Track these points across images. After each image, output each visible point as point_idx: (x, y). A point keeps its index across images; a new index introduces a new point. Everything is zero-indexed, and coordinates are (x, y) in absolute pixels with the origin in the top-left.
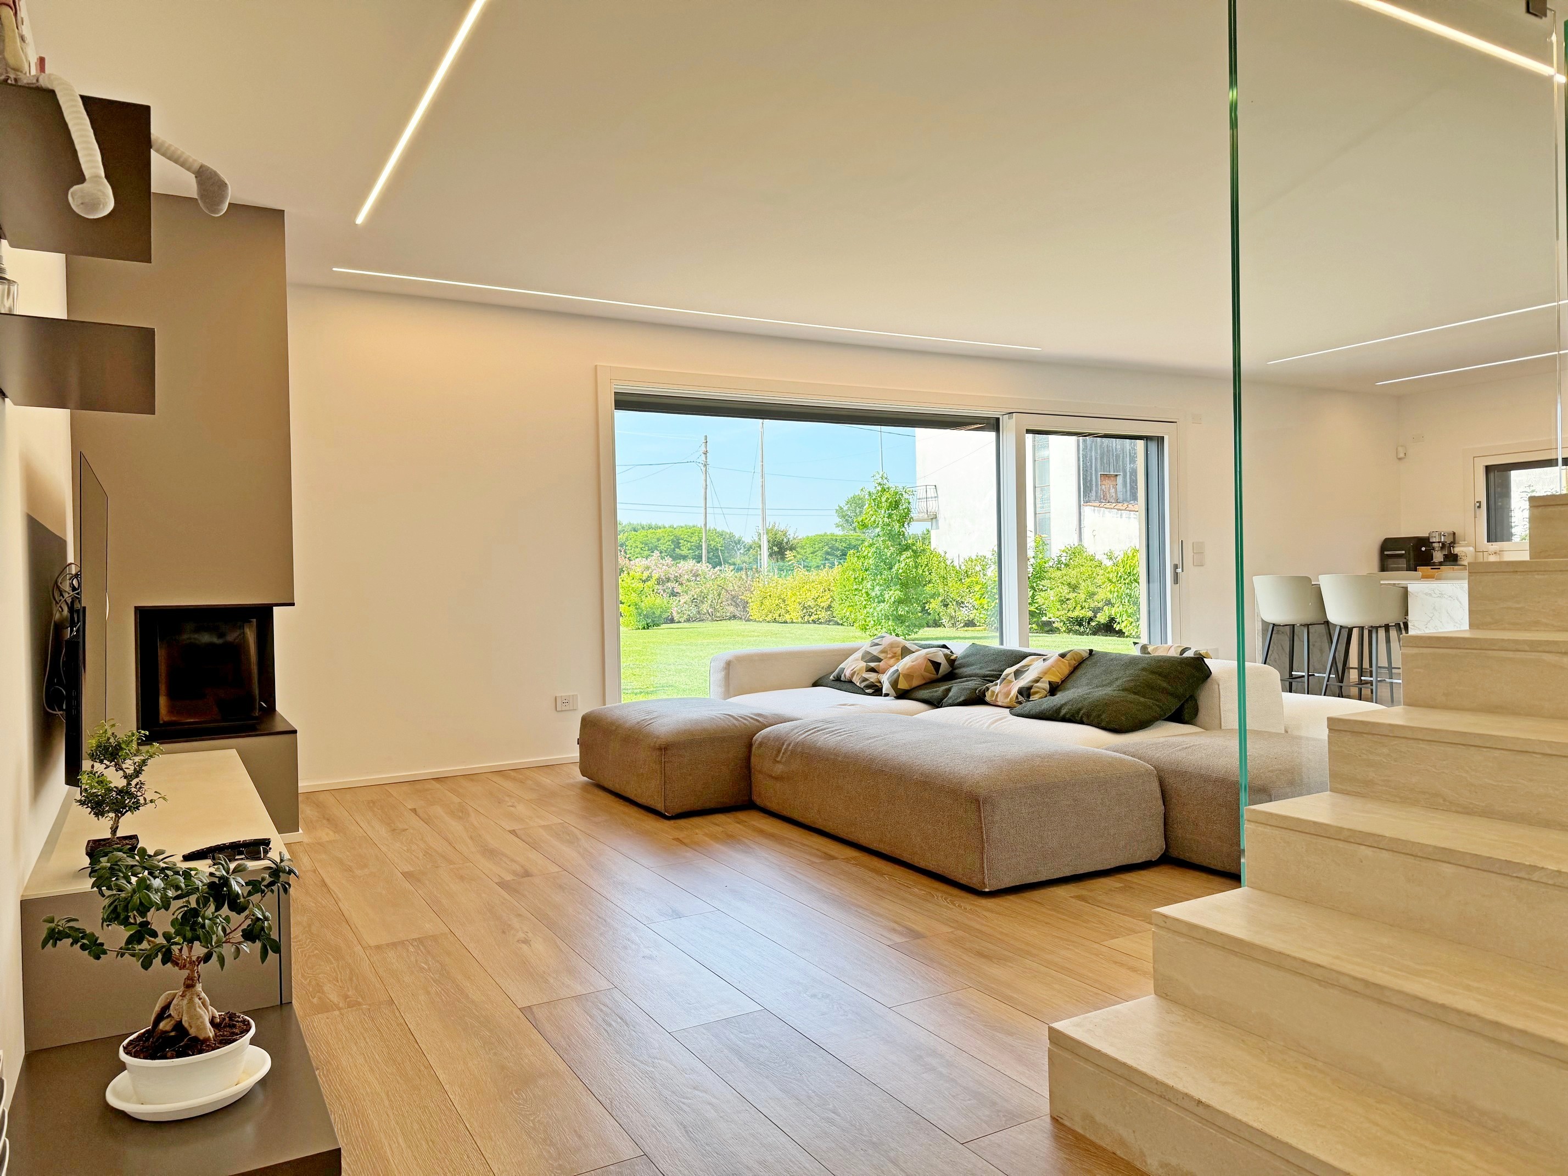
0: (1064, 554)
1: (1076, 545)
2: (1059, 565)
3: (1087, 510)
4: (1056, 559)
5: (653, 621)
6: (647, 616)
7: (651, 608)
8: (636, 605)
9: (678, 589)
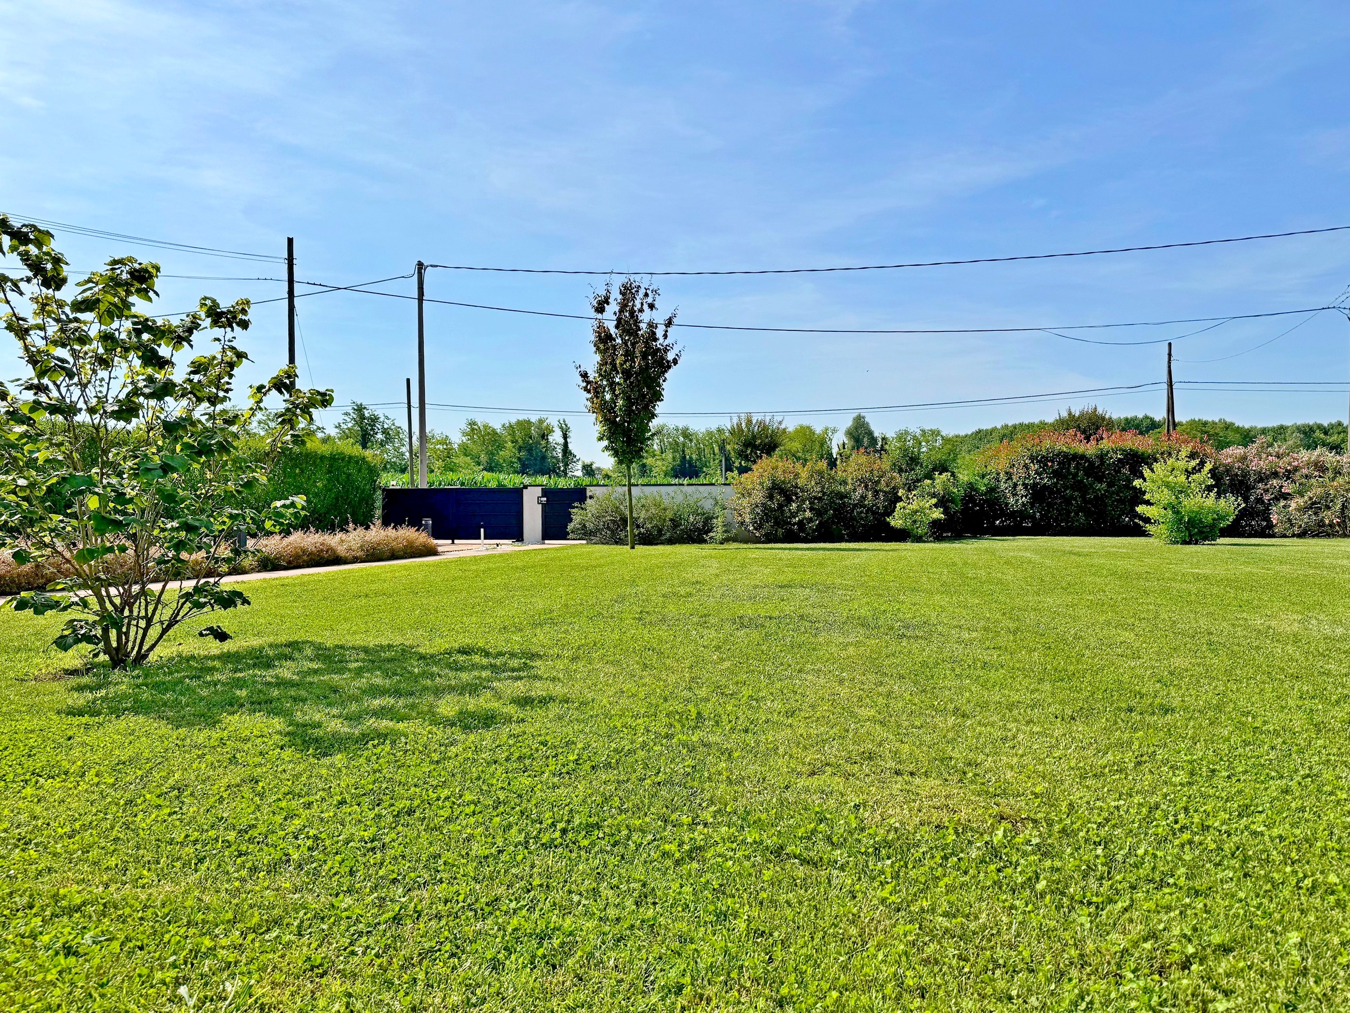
5: (1200, 532)
6: (1191, 523)
7: (1197, 513)
8: (1173, 507)
9: (1288, 488)
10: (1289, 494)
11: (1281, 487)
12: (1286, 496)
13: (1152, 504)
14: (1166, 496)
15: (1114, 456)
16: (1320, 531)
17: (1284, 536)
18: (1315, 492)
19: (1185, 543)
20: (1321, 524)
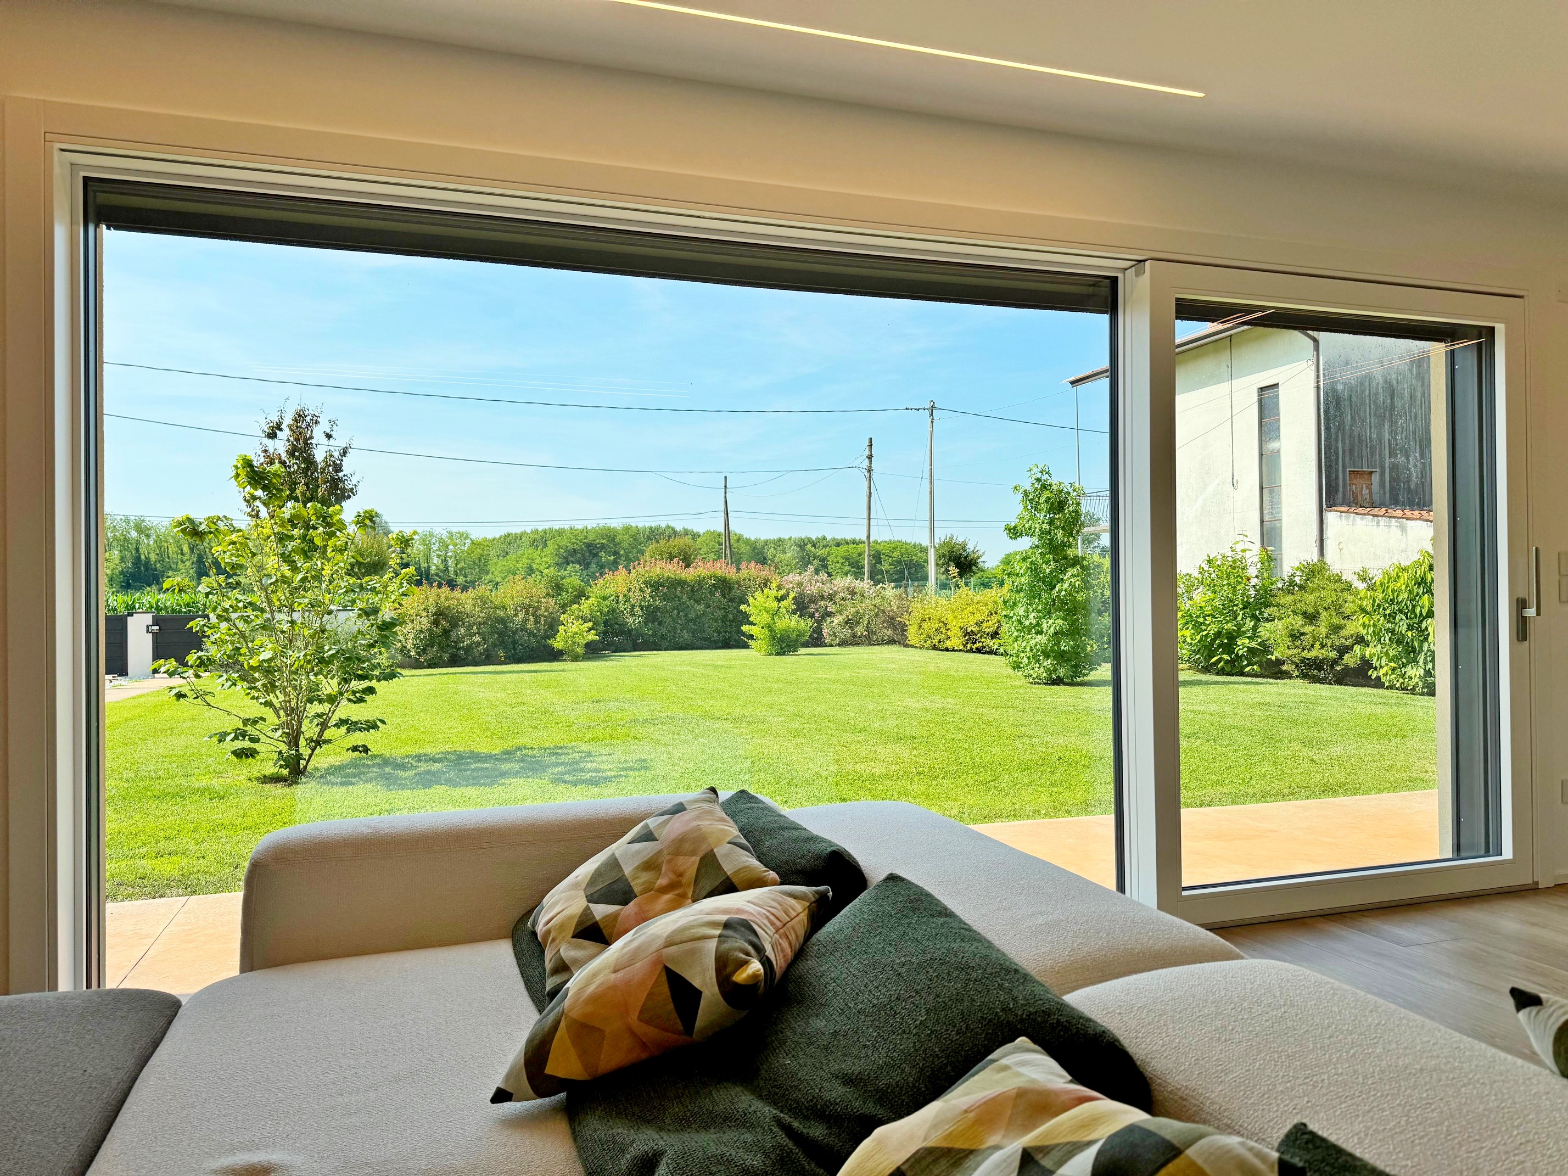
0: (1299, 573)
1: (1316, 560)
2: (1291, 588)
3: (1331, 517)
4: (1287, 579)
5: (788, 646)
6: (781, 640)
7: (786, 631)
8: (769, 627)
9: (832, 608)
10: (832, 612)
11: (827, 607)
12: (830, 614)
13: (755, 625)
14: (765, 618)
15: (709, 582)
16: (854, 641)
17: (831, 646)
18: (849, 612)
19: (778, 654)
20: (854, 636)
